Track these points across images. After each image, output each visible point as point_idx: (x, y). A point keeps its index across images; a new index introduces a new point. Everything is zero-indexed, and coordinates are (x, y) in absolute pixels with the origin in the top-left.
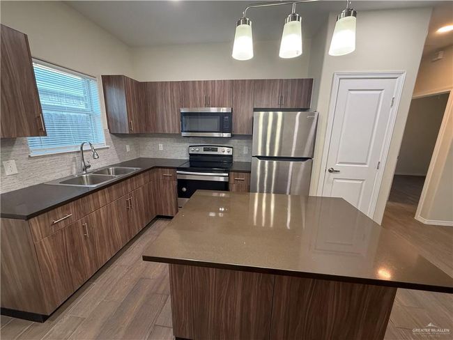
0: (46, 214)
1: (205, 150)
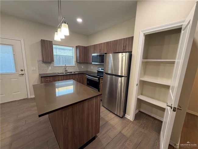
1: (101, 69)
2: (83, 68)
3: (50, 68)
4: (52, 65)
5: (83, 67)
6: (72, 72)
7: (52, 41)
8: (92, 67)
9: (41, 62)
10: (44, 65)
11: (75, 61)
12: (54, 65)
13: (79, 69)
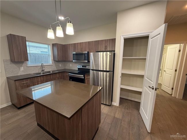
0: (20, 81)
1: (82, 67)
2: (61, 67)
3: (22, 69)
4: (24, 64)
5: (60, 65)
6: (50, 72)
7: (25, 37)
8: (71, 65)
9: (9, 62)
10: (14, 66)
11: (52, 60)
12: (27, 65)
13: (57, 68)
